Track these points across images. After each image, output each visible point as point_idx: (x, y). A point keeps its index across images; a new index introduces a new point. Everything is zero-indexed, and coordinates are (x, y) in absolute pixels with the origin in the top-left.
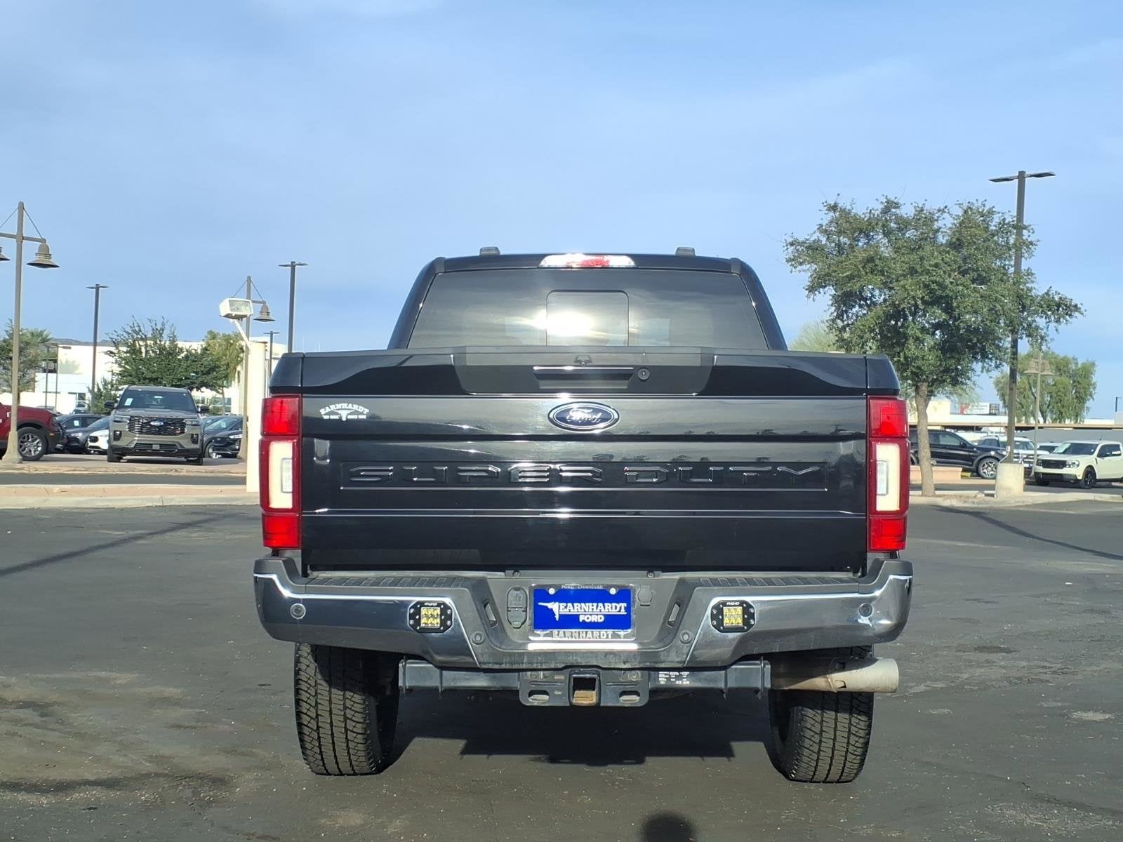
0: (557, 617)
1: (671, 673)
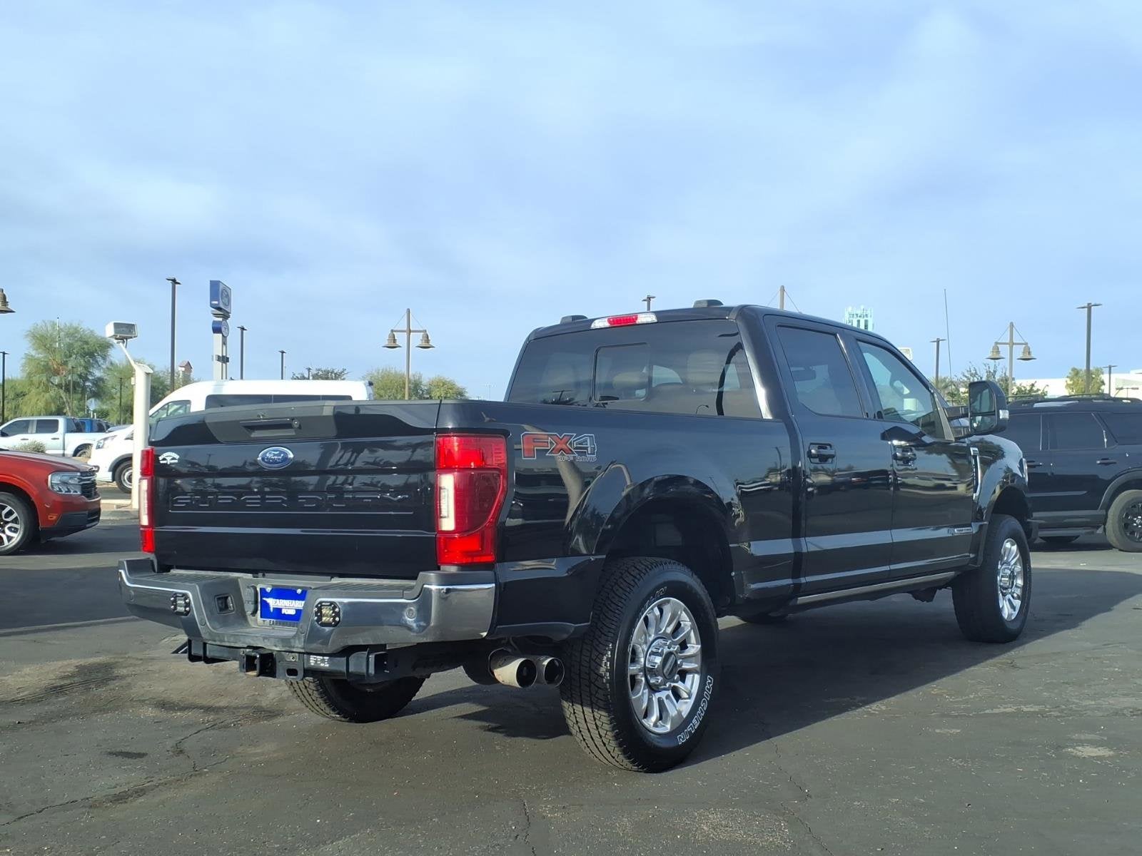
0: (272, 610)
1: (318, 657)
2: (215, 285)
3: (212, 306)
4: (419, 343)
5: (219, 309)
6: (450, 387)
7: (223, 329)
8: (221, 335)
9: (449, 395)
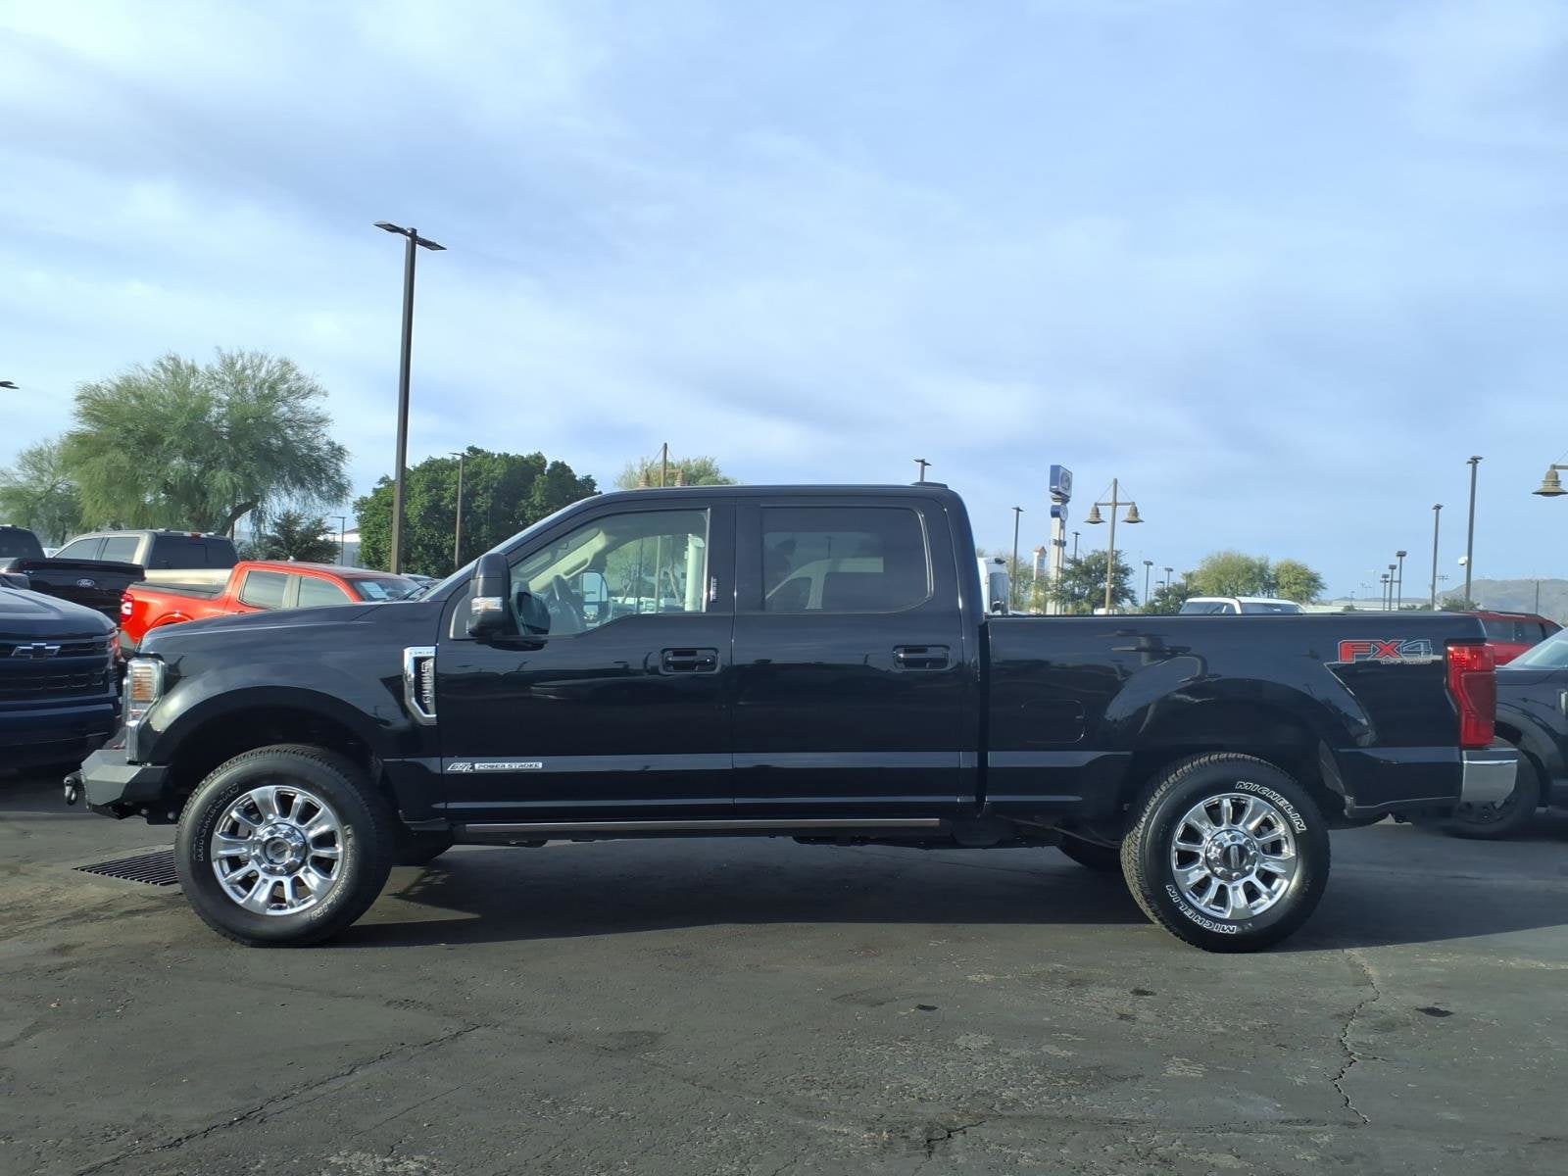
2: (1055, 469)
3: (1051, 490)
4: (1126, 517)
5: (1058, 493)
6: (1301, 571)
7: (1061, 513)
8: (1058, 519)
9: (1299, 581)
